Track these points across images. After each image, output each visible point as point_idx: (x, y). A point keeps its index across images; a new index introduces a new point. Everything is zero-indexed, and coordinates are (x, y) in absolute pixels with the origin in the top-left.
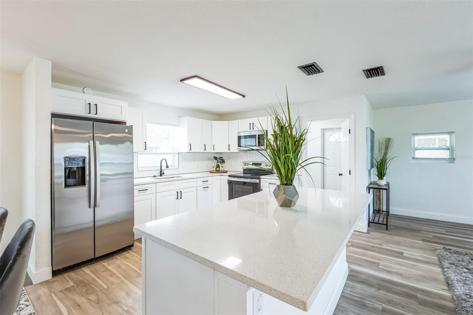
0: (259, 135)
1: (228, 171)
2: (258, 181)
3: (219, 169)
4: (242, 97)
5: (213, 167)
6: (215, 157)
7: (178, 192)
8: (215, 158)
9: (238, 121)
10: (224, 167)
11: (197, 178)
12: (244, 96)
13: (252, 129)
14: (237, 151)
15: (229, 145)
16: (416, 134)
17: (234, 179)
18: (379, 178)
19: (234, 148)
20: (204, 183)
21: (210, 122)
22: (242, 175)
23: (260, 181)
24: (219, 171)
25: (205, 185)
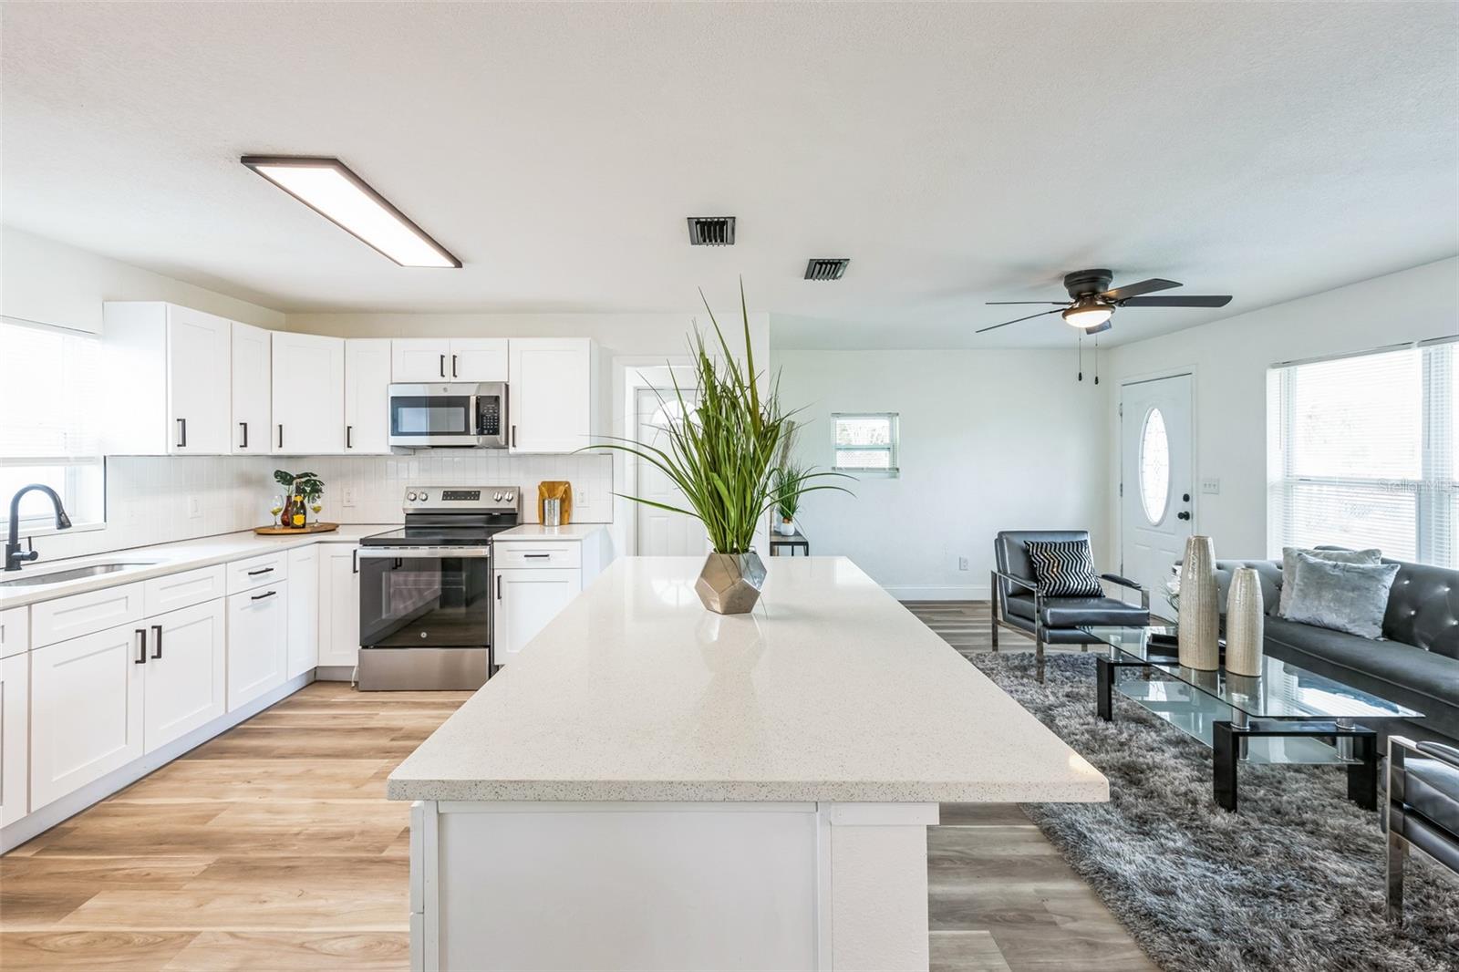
0: (478, 400)
1: (337, 526)
2: (482, 551)
3: (305, 518)
4: (453, 266)
5: (275, 513)
6: (277, 471)
7: (144, 632)
8: (284, 478)
9: (387, 341)
10: (325, 508)
11: (226, 563)
12: (458, 264)
13: (449, 377)
14: (386, 450)
15: (349, 428)
16: (838, 415)
17: (387, 551)
18: (785, 518)
19: (375, 437)
20: (254, 580)
21: (264, 334)
22: (402, 535)
23: (492, 551)
24: (304, 526)
25: (261, 586)
